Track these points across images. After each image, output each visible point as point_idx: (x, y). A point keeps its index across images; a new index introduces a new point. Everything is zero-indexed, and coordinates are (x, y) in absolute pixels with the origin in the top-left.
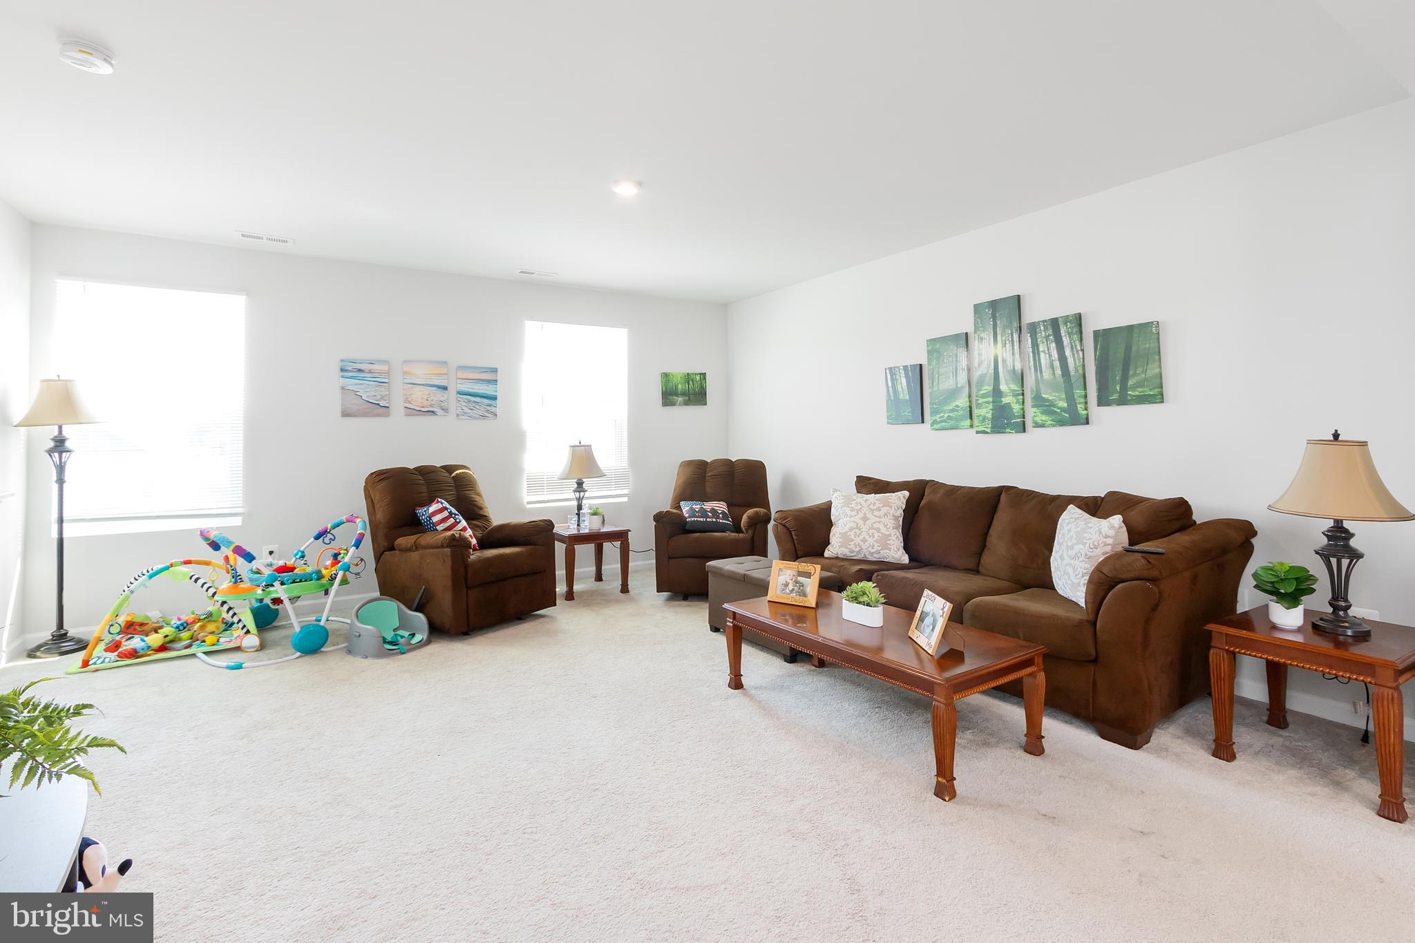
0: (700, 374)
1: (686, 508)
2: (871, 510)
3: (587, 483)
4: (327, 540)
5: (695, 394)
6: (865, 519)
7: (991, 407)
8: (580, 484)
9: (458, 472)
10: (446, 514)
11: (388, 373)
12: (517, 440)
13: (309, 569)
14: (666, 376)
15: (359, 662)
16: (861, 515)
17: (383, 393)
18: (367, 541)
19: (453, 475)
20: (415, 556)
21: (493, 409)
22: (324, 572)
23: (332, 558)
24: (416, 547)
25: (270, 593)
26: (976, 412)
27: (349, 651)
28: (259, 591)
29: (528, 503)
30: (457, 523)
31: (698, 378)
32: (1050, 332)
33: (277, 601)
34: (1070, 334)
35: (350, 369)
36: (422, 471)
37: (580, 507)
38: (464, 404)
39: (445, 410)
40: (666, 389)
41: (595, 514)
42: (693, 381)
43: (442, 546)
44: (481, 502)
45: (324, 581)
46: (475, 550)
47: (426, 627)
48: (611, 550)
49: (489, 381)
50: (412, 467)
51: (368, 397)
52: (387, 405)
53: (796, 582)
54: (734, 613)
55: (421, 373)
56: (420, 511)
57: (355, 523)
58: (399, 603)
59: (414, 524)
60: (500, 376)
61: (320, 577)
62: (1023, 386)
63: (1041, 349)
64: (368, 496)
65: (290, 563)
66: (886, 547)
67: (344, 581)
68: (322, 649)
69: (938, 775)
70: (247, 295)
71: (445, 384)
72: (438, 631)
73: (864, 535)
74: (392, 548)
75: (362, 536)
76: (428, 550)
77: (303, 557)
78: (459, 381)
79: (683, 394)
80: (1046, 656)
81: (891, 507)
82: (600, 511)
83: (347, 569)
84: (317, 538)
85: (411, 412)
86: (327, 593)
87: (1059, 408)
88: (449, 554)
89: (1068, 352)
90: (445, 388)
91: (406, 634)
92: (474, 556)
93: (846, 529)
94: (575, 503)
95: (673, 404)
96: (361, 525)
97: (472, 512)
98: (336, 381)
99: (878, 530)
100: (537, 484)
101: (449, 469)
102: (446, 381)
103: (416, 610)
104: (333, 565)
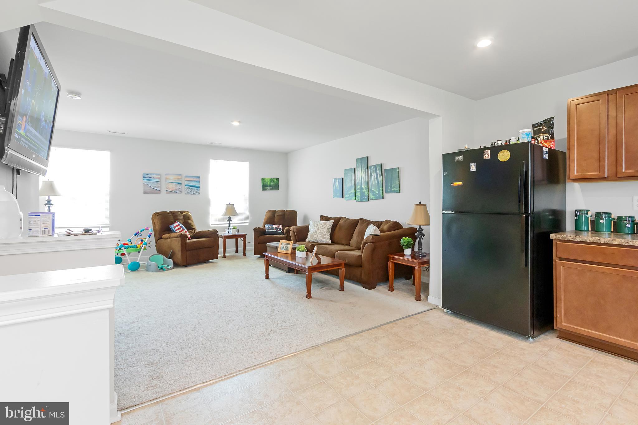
0: (276, 179)
1: (267, 226)
2: (321, 226)
3: (232, 218)
4: (139, 236)
5: (274, 186)
6: (318, 229)
7: (360, 193)
8: (230, 218)
9: (185, 213)
10: (179, 227)
11: (160, 178)
12: (207, 202)
13: (133, 245)
14: (263, 179)
15: (150, 273)
16: (317, 228)
17: (158, 186)
18: (153, 235)
19: (183, 214)
20: (169, 240)
21: (198, 191)
22: (138, 246)
23: (141, 241)
24: (169, 238)
25: (120, 251)
26: (357, 194)
27: (147, 270)
28: (117, 251)
29: (211, 225)
30: (183, 230)
31: (276, 180)
32: (374, 169)
33: (123, 254)
34: (379, 170)
35: (146, 177)
36: (172, 213)
37: (229, 226)
38: (188, 189)
39: (181, 191)
40: (263, 184)
41: (234, 228)
42: (274, 181)
43: (178, 237)
44: (193, 224)
45: (138, 248)
46: (189, 239)
47: (172, 263)
48: (241, 241)
49: (197, 181)
50: (168, 211)
51: (153, 187)
52: (160, 190)
53: (286, 246)
54: (266, 255)
55: (172, 178)
56: (171, 226)
57: (148, 230)
58: (164, 256)
59: (169, 231)
60: (201, 180)
61: (137, 247)
62: (368, 186)
63: (372, 175)
64: (153, 221)
65: (127, 242)
66: (324, 238)
67: (145, 249)
68: (138, 270)
69: (307, 293)
70: (111, 151)
71: (181, 182)
72: (176, 265)
73: (317, 234)
74: (161, 238)
75: (151, 234)
76: (173, 239)
77: (131, 241)
78: (186, 181)
79: (270, 186)
80: (345, 264)
81: (327, 225)
82: (236, 227)
83: (146, 244)
84: (135, 235)
85: (168, 192)
86: (139, 252)
87: (376, 194)
88: (180, 239)
89: (378, 176)
90: (181, 184)
91: (166, 266)
92: (188, 241)
93: (312, 232)
94: (228, 225)
95: (266, 190)
96: (151, 230)
97: (189, 227)
98: (141, 181)
99: (322, 233)
100: (215, 218)
101: (182, 212)
102: (181, 181)
103: (169, 258)
104: (141, 243)
